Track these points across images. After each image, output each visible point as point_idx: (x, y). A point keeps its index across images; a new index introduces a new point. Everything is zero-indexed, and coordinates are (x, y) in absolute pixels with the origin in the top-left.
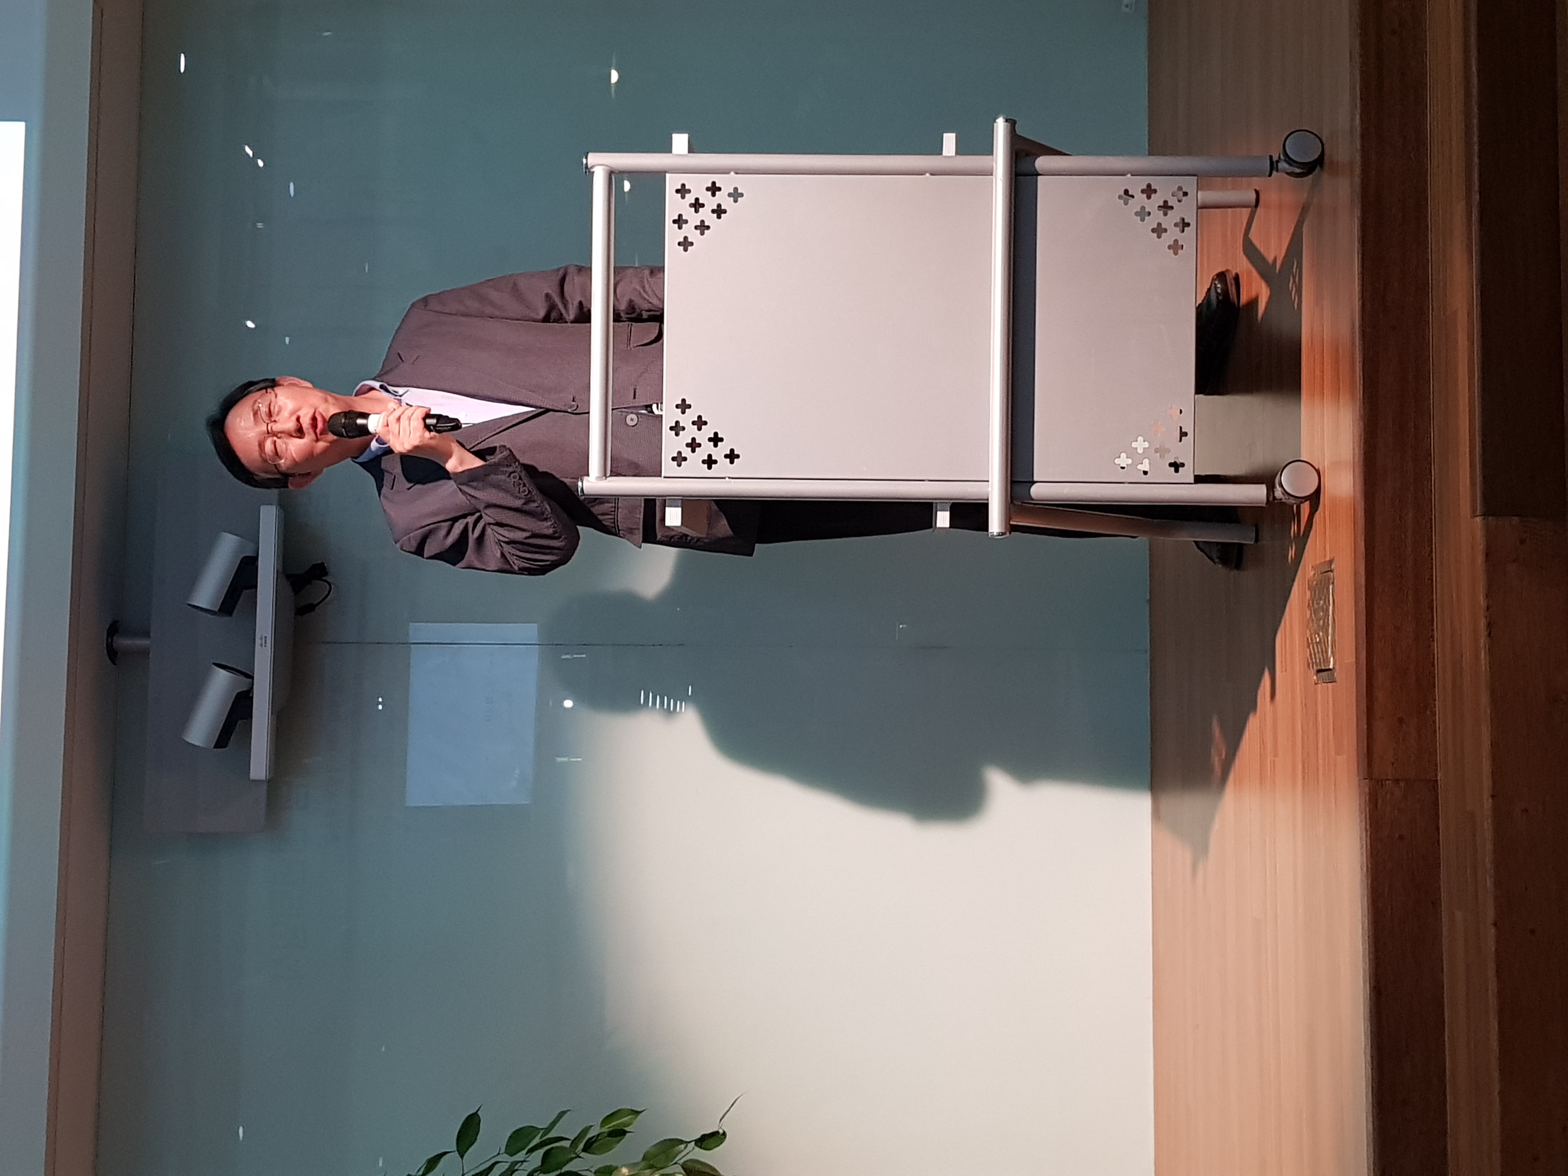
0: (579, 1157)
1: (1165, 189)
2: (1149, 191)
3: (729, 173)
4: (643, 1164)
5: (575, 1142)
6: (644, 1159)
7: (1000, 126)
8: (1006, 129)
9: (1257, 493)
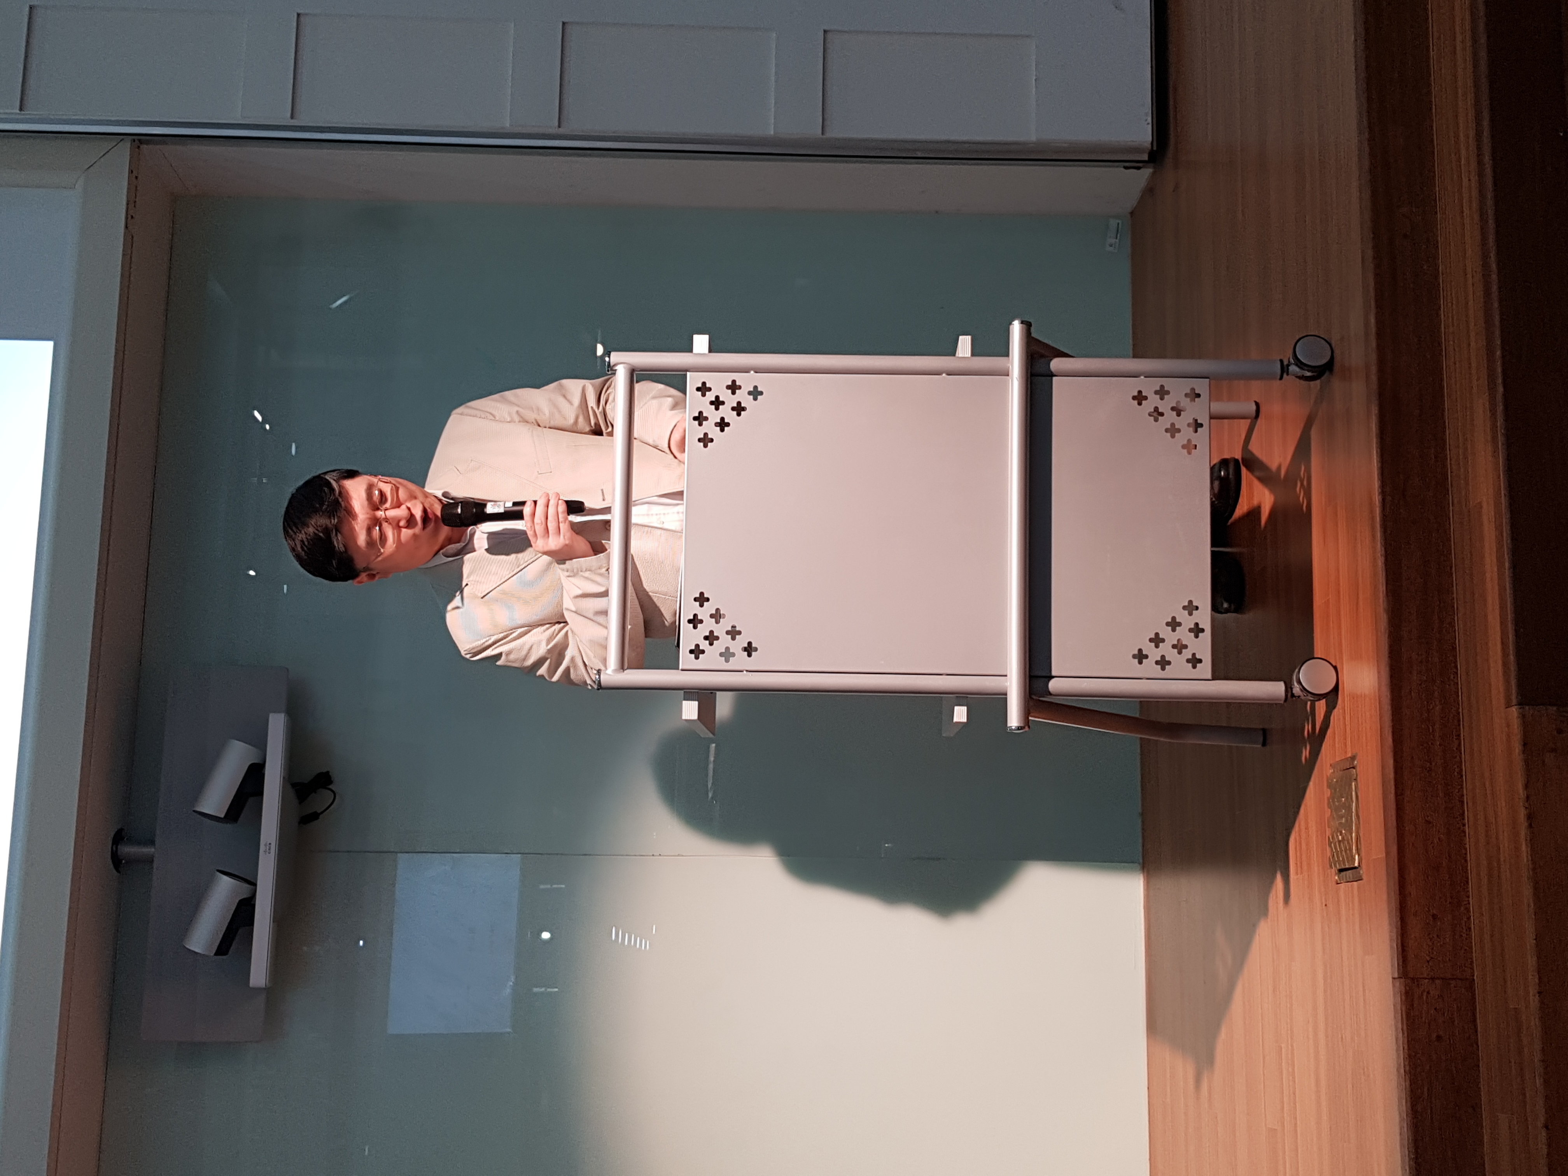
1: (1178, 389)
2: (1162, 393)
3: (749, 372)
7: (1016, 328)
8: (1022, 330)
9: (1275, 689)
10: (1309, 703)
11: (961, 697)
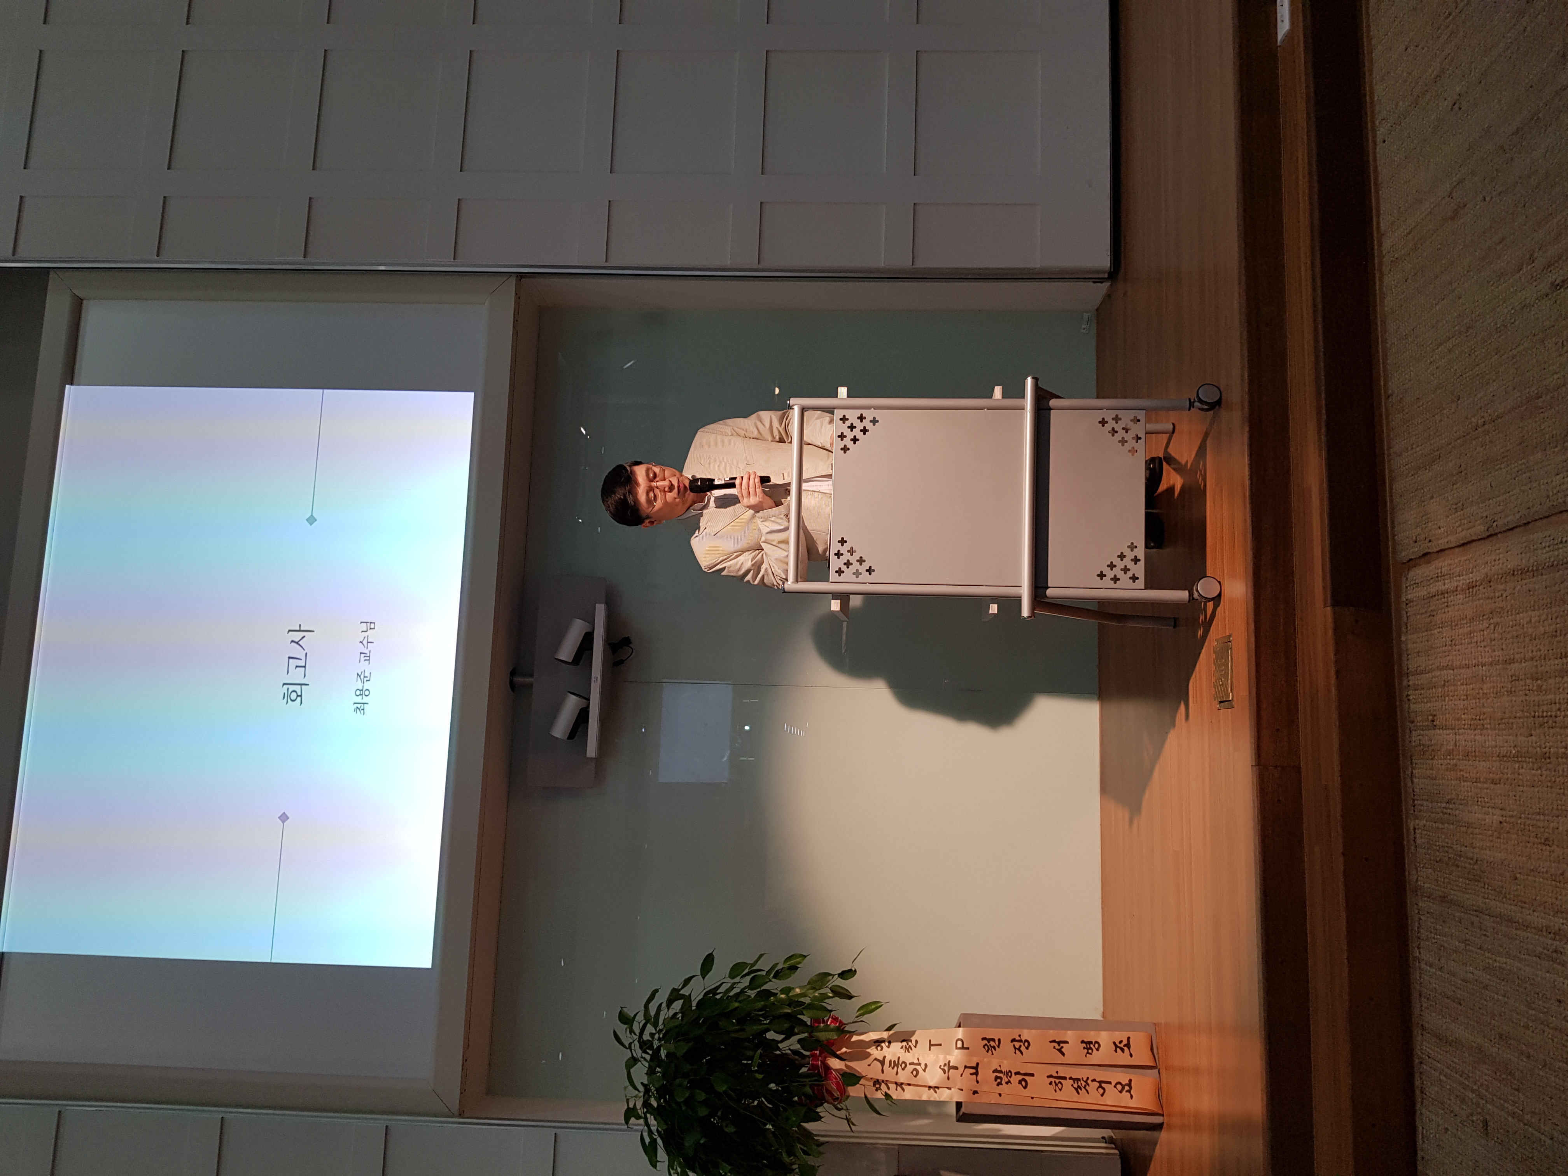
0: (770, 981)
1: (1126, 417)
2: (1117, 419)
3: (870, 409)
4: (808, 987)
5: (768, 972)
6: (809, 983)
7: (1029, 381)
8: (1032, 382)
9: (1182, 595)
10: (1203, 603)
11: (994, 599)
